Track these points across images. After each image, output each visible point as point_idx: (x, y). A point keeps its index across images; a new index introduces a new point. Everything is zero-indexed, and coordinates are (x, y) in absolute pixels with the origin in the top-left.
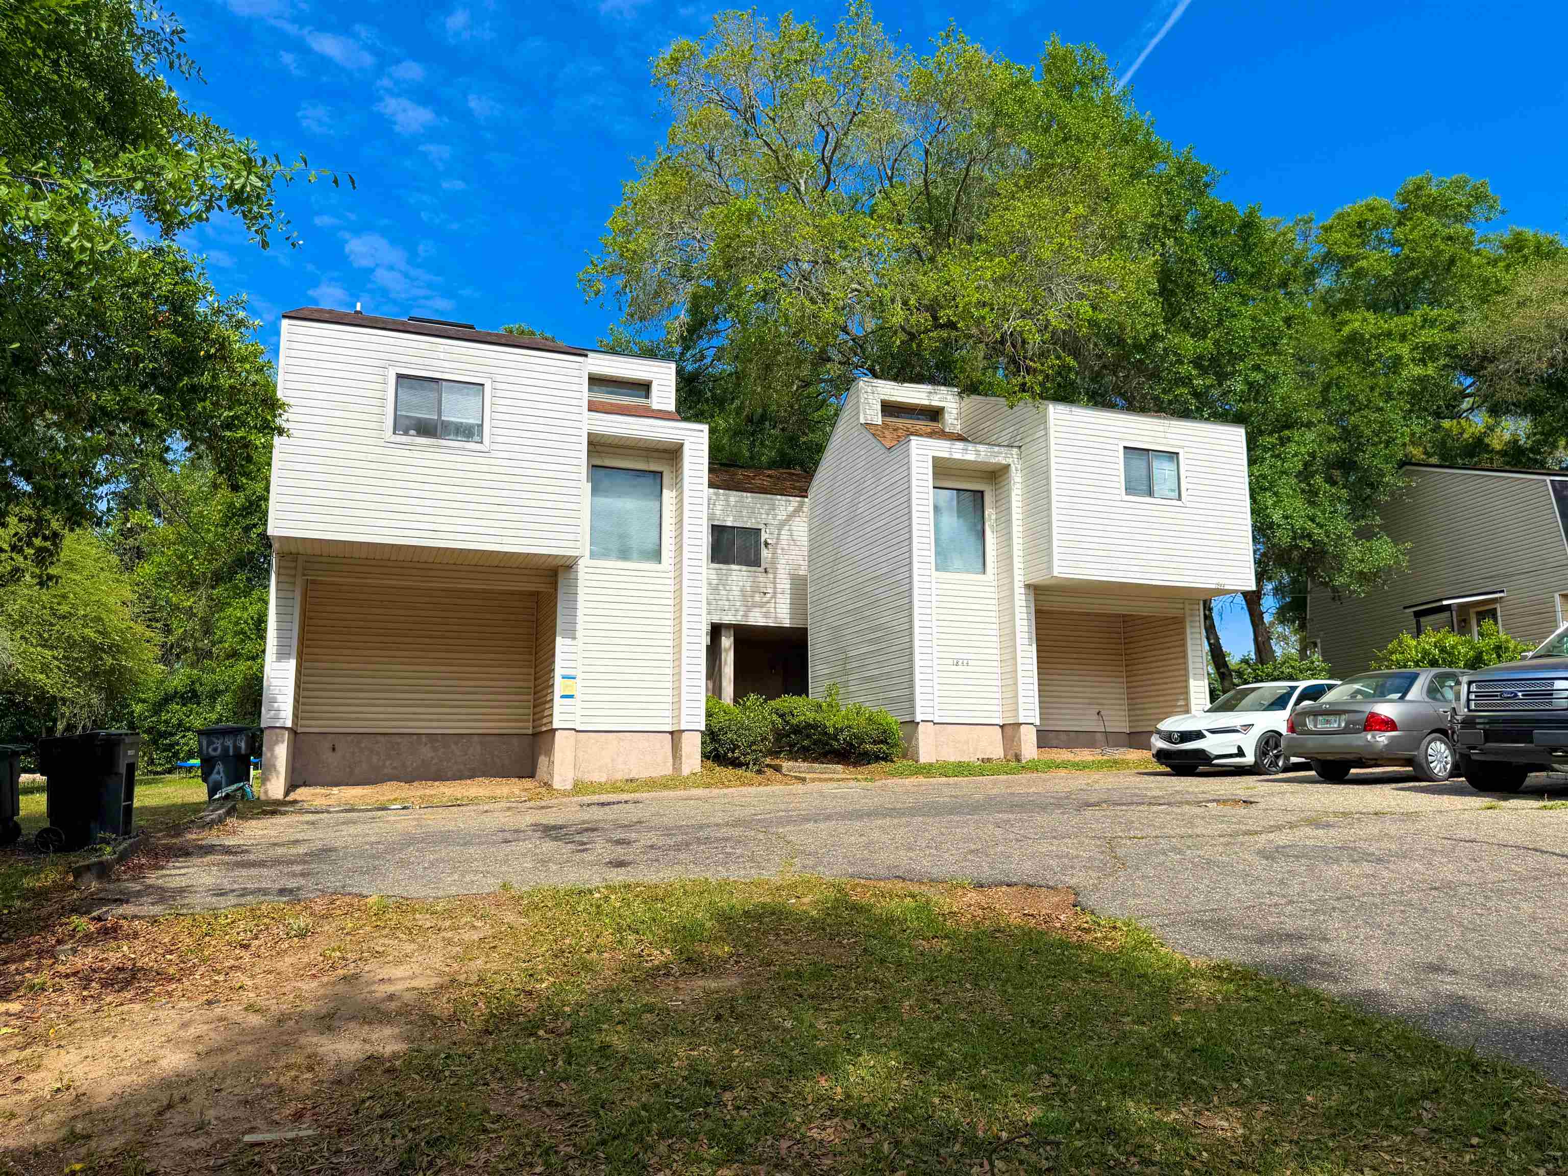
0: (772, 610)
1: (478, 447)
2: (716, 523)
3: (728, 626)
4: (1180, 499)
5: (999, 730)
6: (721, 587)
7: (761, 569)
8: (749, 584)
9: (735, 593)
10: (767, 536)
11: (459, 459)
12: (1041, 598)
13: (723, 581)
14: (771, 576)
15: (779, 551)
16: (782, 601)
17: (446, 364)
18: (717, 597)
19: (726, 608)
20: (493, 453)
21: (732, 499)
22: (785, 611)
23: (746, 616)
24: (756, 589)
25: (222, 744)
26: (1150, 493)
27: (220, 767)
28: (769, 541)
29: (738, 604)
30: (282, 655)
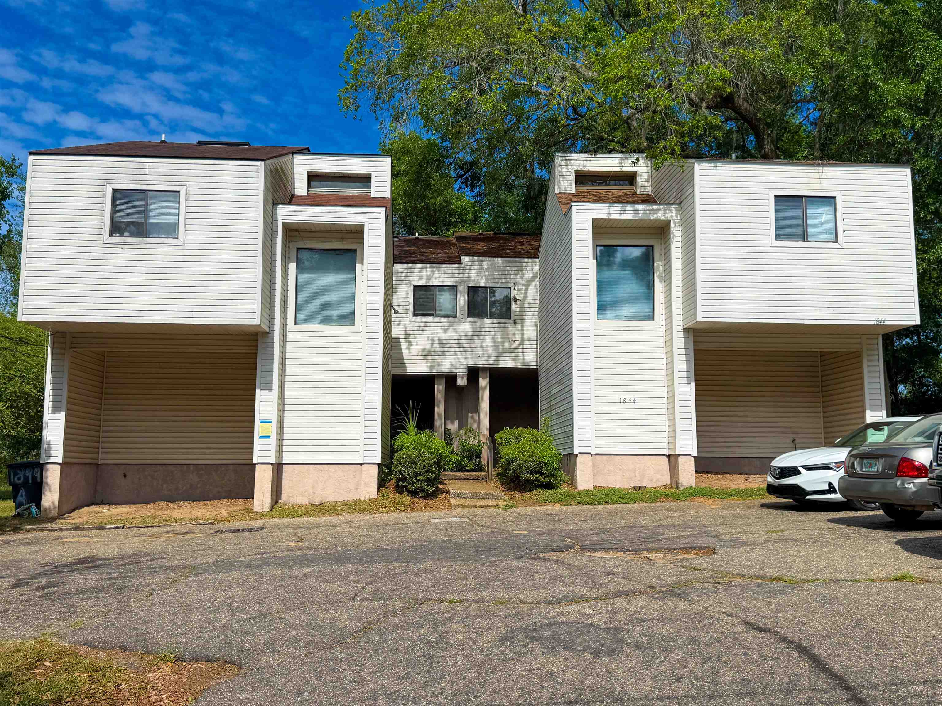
0: (521, 355)
1: (174, 241)
2: (472, 284)
3: (484, 369)
4: (836, 241)
5: (666, 459)
6: (476, 338)
7: (511, 321)
8: (499, 334)
9: (488, 342)
10: (516, 293)
11: (160, 252)
12: (700, 339)
13: (477, 333)
14: (519, 326)
15: (526, 305)
16: (529, 346)
17: (151, 178)
18: (473, 346)
19: (480, 354)
20: (188, 246)
21: (485, 264)
22: (531, 355)
23: (497, 360)
24: (505, 338)
25: (24, 475)
26: (805, 238)
27: (22, 492)
28: (517, 297)
29: (490, 350)
30: (56, 409)
